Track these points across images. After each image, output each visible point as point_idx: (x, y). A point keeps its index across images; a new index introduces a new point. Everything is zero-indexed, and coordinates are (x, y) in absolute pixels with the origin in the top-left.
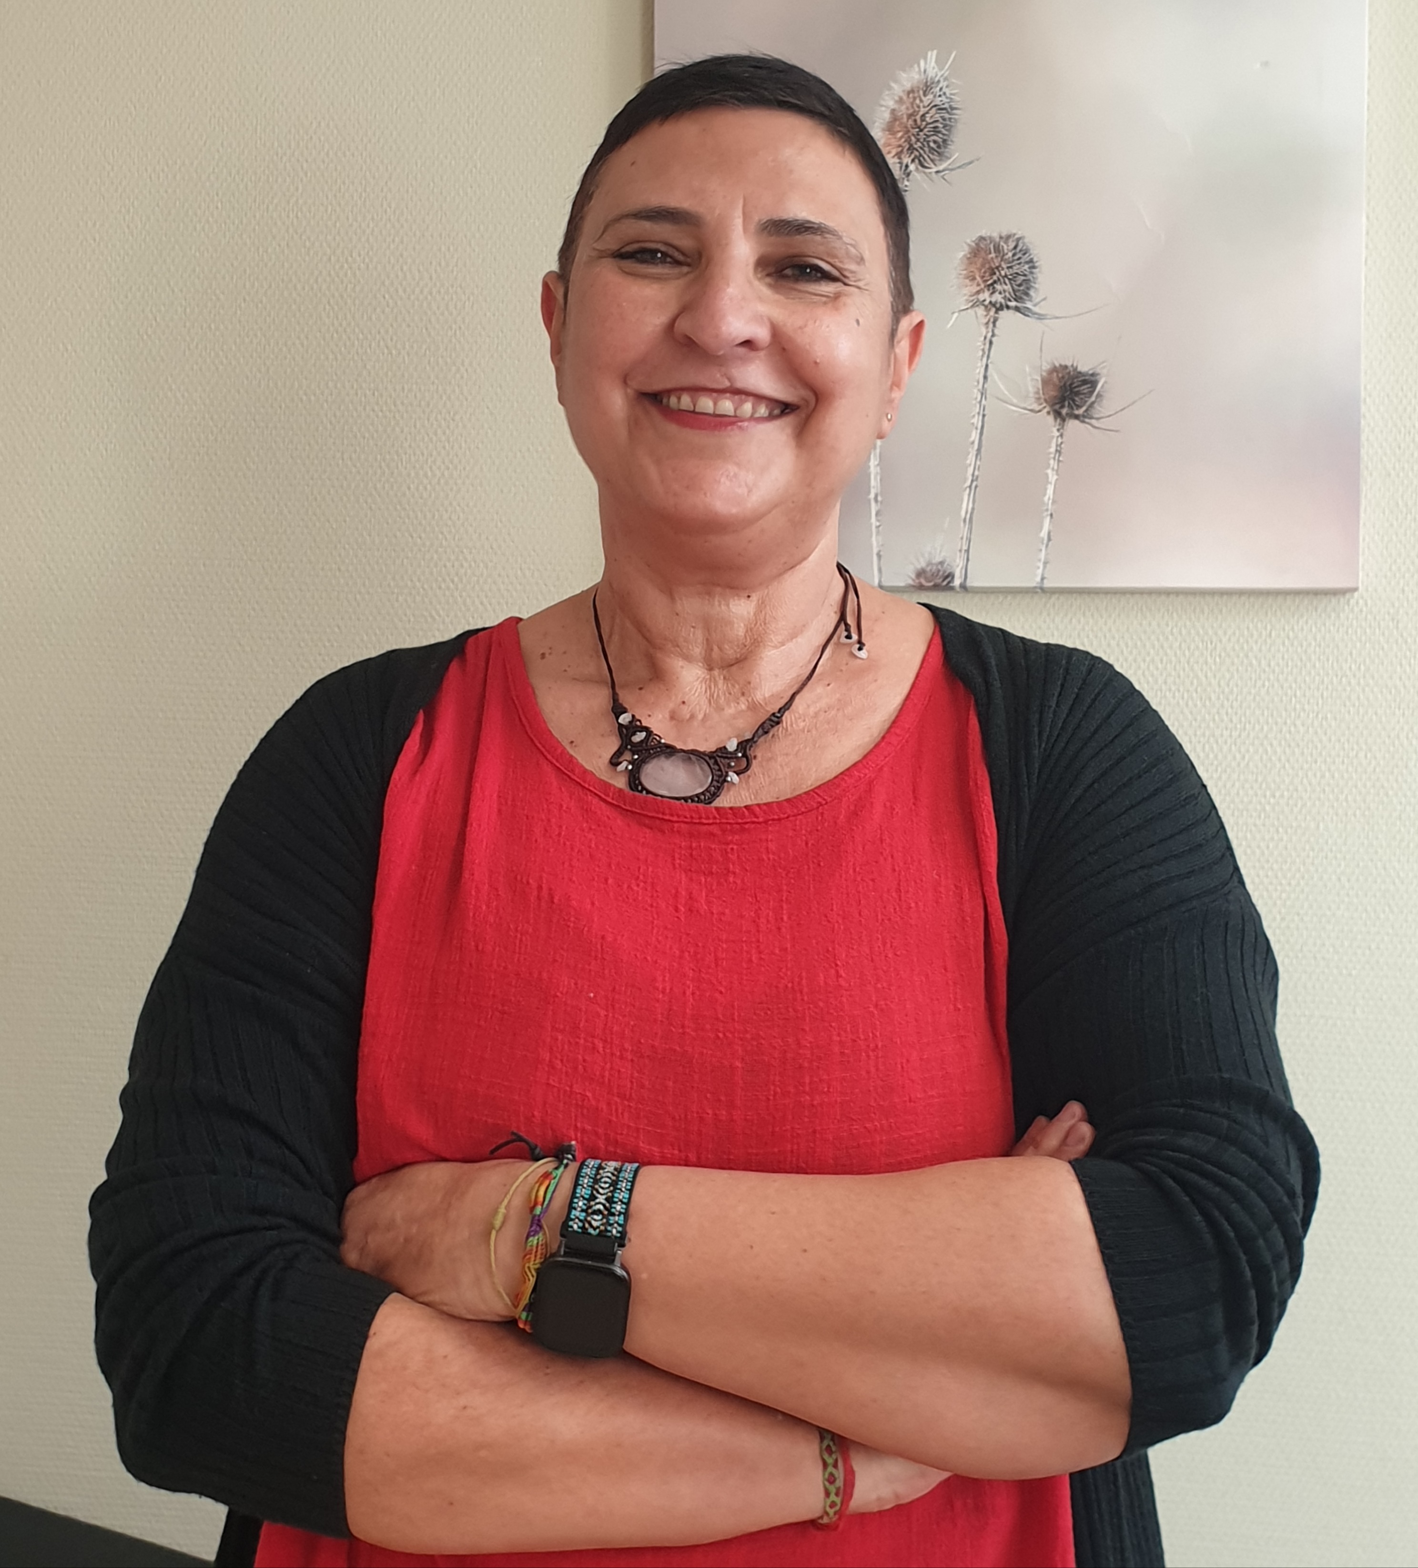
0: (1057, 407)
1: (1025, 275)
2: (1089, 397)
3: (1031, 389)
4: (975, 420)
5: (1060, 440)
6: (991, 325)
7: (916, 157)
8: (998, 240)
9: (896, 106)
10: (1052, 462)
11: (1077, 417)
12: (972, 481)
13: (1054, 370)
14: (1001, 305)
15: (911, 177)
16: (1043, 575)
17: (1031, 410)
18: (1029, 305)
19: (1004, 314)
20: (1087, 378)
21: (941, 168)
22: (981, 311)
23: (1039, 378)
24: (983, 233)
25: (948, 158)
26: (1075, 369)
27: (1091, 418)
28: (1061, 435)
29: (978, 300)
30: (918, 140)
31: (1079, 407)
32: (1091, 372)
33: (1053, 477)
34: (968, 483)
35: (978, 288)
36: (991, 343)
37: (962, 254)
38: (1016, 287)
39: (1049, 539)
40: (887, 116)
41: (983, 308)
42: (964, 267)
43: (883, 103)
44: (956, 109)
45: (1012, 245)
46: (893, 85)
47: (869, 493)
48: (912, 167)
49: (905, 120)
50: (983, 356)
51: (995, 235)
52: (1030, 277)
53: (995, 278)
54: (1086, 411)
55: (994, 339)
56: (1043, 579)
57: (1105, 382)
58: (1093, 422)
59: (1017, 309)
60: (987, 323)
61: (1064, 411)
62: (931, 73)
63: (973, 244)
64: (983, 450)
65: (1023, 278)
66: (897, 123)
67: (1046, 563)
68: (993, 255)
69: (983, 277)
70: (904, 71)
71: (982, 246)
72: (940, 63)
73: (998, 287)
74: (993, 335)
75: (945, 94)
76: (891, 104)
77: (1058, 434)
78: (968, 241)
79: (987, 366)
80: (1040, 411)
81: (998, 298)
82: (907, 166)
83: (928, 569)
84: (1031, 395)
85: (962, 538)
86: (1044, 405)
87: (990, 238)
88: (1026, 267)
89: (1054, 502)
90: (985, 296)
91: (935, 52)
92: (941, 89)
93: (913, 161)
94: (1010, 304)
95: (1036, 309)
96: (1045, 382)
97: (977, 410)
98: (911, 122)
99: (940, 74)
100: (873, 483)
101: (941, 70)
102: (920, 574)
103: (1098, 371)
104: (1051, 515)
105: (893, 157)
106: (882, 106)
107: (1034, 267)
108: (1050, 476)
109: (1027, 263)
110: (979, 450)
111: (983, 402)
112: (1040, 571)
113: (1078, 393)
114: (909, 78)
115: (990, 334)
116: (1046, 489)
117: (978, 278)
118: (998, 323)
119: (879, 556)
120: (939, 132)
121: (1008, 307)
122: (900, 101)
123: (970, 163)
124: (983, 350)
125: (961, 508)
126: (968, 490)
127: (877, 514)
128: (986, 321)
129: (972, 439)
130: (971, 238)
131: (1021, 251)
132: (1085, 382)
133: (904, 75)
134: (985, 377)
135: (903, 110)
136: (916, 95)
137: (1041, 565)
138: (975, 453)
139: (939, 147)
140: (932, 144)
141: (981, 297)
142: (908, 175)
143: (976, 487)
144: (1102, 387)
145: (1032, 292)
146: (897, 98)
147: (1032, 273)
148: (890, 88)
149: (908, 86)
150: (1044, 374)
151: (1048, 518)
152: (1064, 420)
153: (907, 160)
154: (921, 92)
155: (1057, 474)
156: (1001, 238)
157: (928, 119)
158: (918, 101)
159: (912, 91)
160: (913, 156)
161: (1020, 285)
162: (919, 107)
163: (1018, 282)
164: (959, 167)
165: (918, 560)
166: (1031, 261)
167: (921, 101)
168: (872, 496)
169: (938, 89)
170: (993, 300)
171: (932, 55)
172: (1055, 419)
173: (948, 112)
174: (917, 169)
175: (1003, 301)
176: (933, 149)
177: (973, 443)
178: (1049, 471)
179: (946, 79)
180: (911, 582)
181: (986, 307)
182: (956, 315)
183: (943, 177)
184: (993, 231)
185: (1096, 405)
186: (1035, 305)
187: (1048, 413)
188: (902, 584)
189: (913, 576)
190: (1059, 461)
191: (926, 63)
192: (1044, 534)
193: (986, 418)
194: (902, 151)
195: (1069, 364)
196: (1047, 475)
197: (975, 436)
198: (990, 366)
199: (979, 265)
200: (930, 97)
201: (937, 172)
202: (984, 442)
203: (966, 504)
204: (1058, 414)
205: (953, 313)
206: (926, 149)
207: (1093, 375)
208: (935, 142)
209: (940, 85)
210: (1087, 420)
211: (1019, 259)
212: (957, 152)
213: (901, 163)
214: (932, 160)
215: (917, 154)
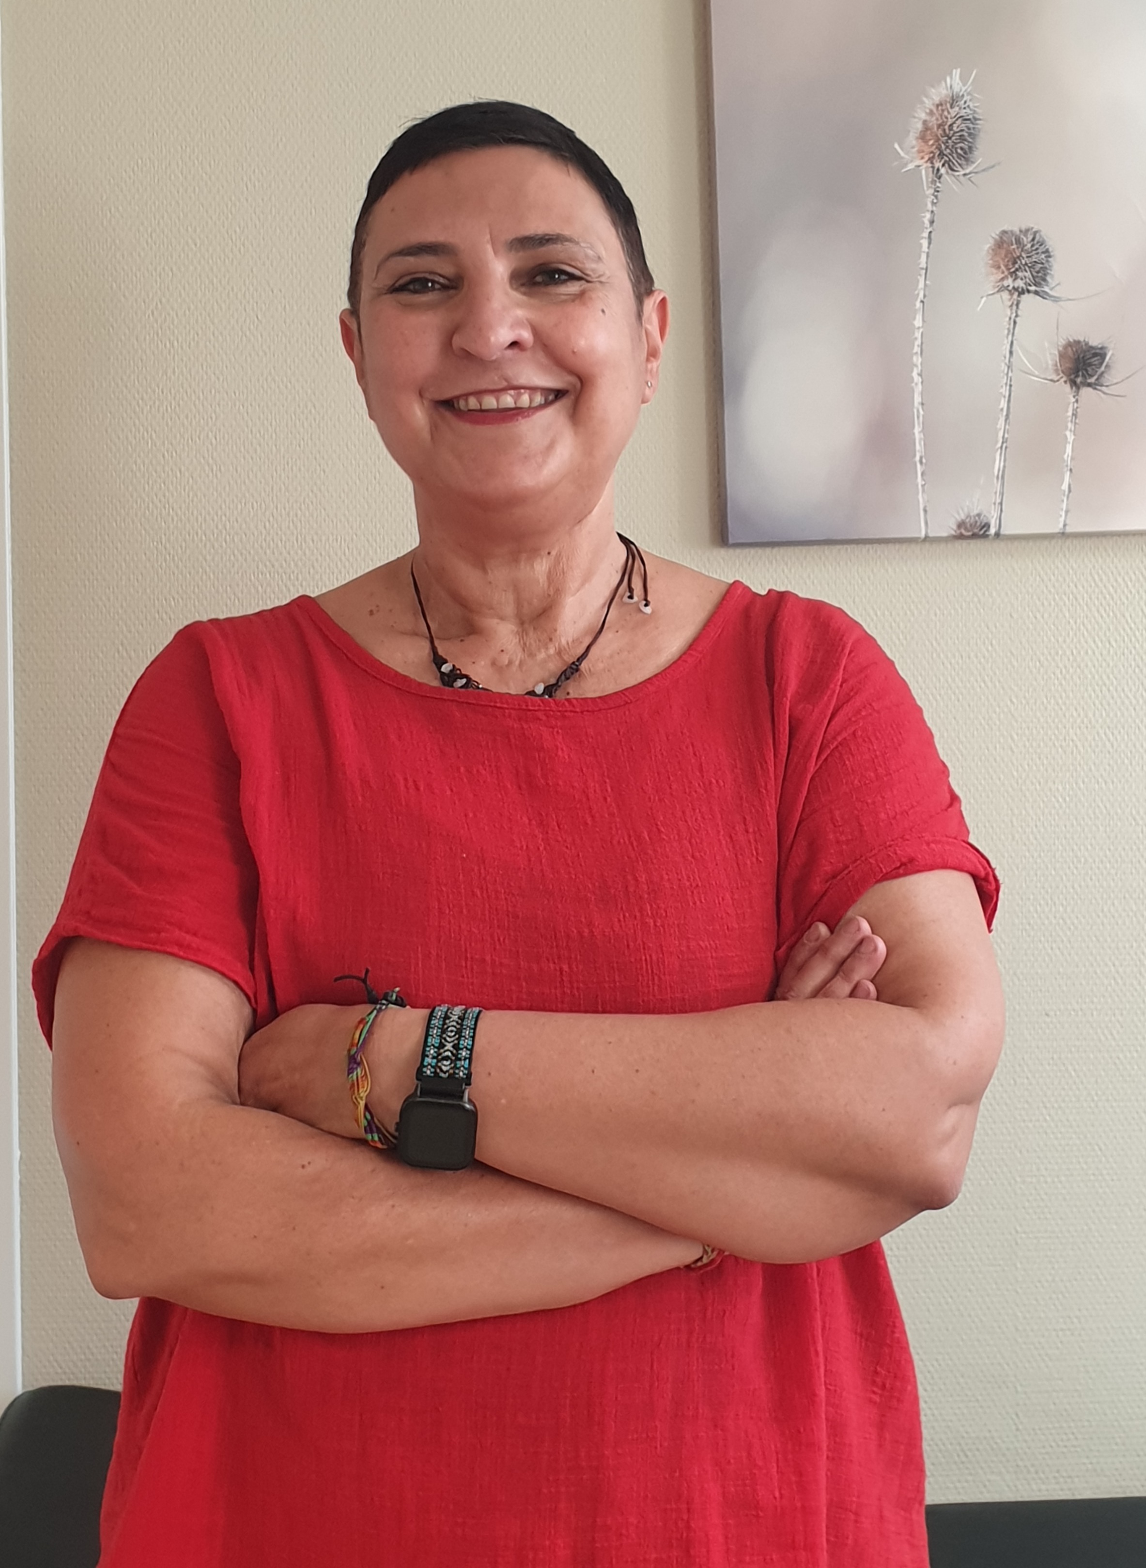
0: (1073, 376)
1: (1042, 263)
2: (1099, 368)
3: (1050, 362)
4: (1003, 390)
5: (1076, 405)
6: (1014, 307)
7: (946, 161)
8: (1018, 232)
9: (928, 118)
10: (1069, 425)
11: (1089, 385)
12: (1003, 443)
13: (1069, 345)
14: (1023, 289)
15: (942, 179)
16: (1065, 521)
17: (1052, 380)
18: (1046, 289)
19: (1025, 297)
20: (1098, 351)
21: (967, 171)
22: (1005, 295)
23: (1057, 353)
24: (1006, 228)
25: (973, 163)
26: (1087, 344)
27: (1102, 385)
28: (1077, 401)
29: (1003, 286)
30: (947, 147)
31: (1091, 376)
32: (1100, 346)
33: (1070, 437)
34: (999, 445)
35: (1003, 276)
36: (1015, 322)
37: (988, 246)
38: (1035, 274)
39: (1070, 491)
40: (920, 126)
41: (1007, 292)
42: (990, 257)
43: (916, 115)
44: (980, 119)
45: (1030, 237)
46: (925, 99)
47: (915, 456)
48: (943, 171)
49: (935, 129)
50: (1008, 334)
51: (1016, 230)
52: (1046, 265)
53: (1017, 266)
54: (1097, 379)
55: (1018, 320)
56: (1065, 525)
57: (1113, 354)
58: (1104, 389)
59: (1036, 293)
60: (1011, 306)
61: (1079, 380)
62: (956, 89)
63: (997, 237)
64: (1011, 416)
65: (1040, 266)
66: (929, 132)
67: (1067, 512)
68: (1014, 246)
69: (1006, 266)
70: (933, 86)
71: (1005, 238)
72: (964, 79)
73: (1020, 274)
74: (1017, 316)
75: (968, 106)
76: (923, 116)
77: (1074, 400)
78: (994, 235)
79: (1012, 343)
80: (1058, 381)
81: (1020, 283)
82: (938, 170)
83: (968, 520)
84: (1050, 367)
85: (996, 493)
86: (1062, 375)
87: (1012, 232)
88: (1043, 256)
89: (1072, 459)
90: (1009, 282)
91: (959, 70)
92: (965, 102)
93: (943, 165)
94: (1030, 288)
95: (1051, 293)
96: (1062, 356)
97: (1005, 381)
98: (940, 132)
99: (964, 89)
100: (918, 447)
101: (964, 85)
102: (961, 525)
103: (1105, 345)
104: (1071, 470)
105: (927, 162)
106: (915, 117)
107: (1050, 256)
108: (1068, 436)
109: (1043, 253)
110: (1007, 416)
111: (1010, 374)
112: (1062, 519)
113: (1090, 365)
114: (938, 93)
115: (1014, 315)
116: (1065, 448)
117: (1003, 267)
118: (1021, 306)
119: (925, 511)
120: (966, 140)
121: (1029, 291)
122: (931, 113)
123: (993, 167)
124: (1009, 329)
125: (993, 468)
126: (999, 451)
127: (923, 474)
128: (1010, 303)
129: (1001, 406)
130: (995, 233)
131: (1038, 243)
132: (1095, 355)
133: (933, 90)
134: (1011, 353)
135: (933, 122)
136: (944, 107)
137: (1063, 514)
138: (1004, 418)
139: (965, 153)
140: (959, 151)
141: (1006, 283)
142: (940, 178)
143: (1006, 448)
144: (1110, 359)
145: (1048, 278)
146: (928, 111)
147: (1048, 261)
148: (923, 102)
149: (937, 100)
150: (1061, 349)
151: (1068, 473)
152: (1078, 388)
153: (938, 164)
154: (948, 105)
155: (1075, 435)
156: (1021, 231)
157: (955, 129)
158: (946, 113)
159: (941, 105)
160: (943, 161)
161: (1038, 272)
162: (947, 118)
163: (1037, 269)
164: (984, 170)
165: (958, 513)
166: (1047, 251)
167: (949, 113)
168: (917, 458)
169: (963, 102)
170: (1016, 286)
171: (957, 73)
172: (1072, 388)
173: (972, 123)
174: (947, 173)
175: (1024, 286)
176: (960, 155)
177: (1002, 410)
178: (1068, 433)
179: (969, 94)
180: (953, 533)
181: (1010, 291)
182: (984, 299)
183: (969, 179)
184: (1014, 226)
185: (1105, 375)
186: (1051, 289)
187: (1065, 382)
188: (945, 534)
189: (955, 527)
190: (1075, 423)
191: (951, 78)
192: (1065, 487)
193: (1013, 388)
194: (933, 157)
195: (1082, 339)
196: (1066, 436)
197: (1003, 404)
198: (1015, 342)
199: (1003, 256)
200: (957, 109)
201: (965, 175)
202: (1011, 410)
203: (998, 464)
204: (1073, 383)
205: (982, 297)
206: (955, 155)
207: (1101, 348)
208: (962, 149)
209: (965, 99)
210: (1098, 387)
211: (1037, 249)
212: (980, 158)
213: (933, 167)
214: (960, 164)
215: (946, 158)
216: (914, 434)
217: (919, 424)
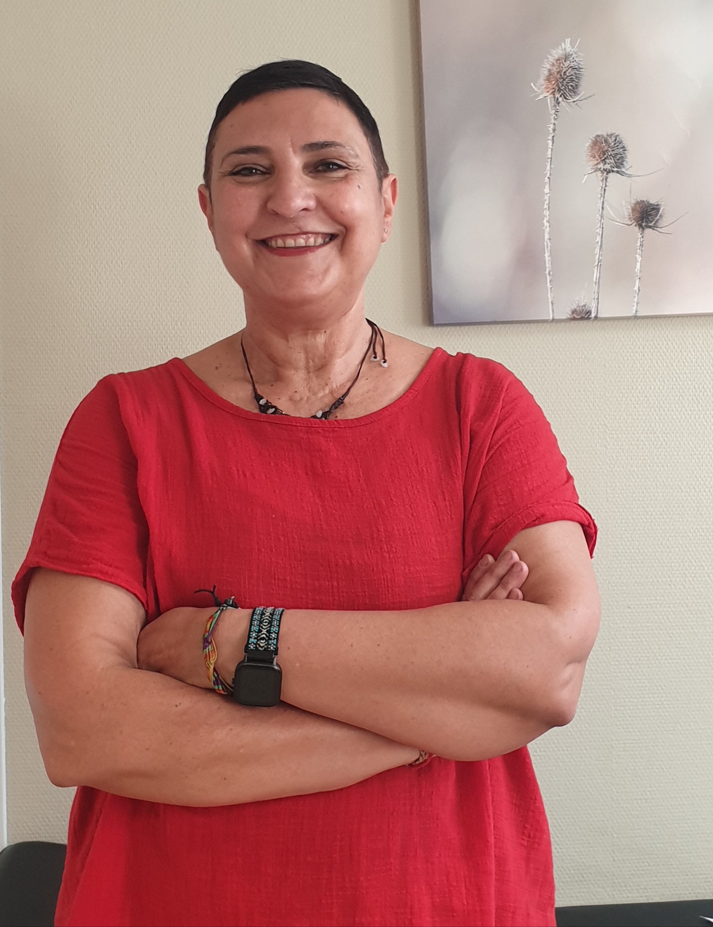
0: (640, 222)
1: (621, 154)
2: (656, 217)
3: (626, 214)
4: (598, 231)
5: (642, 239)
6: (604, 181)
7: (562, 94)
8: (606, 136)
9: (551, 68)
10: (638, 251)
11: (650, 227)
12: (598, 262)
13: (638, 203)
14: (609, 170)
15: (560, 105)
16: (636, 309)
17: (627, 224)
18: (623, 170)
19: (611, 175)
20: (655, 207)
21: (575, 99)
22: (599, 174)
23: (630, 208)
24: (599, 133)
25: (579, 94)
26: (648, 202)
27: (657, 227)
28: (643, 237)
29: (597, 168)
30: (563, 85)
31: (651, 222)
32: (656, 204)
33: (639, 259)
34: (596, 263)
35: (597, 162)
36: (605, 190)
37: (587, 144)
38: (617, 161)
39: (639, 291)
40: (546, 73)
41: (600, 172)
42: (590, 151)
43: (544, 66)
44: (582, 68)
45: (613, 139)
46: (549, 56)
47: (545, 270)
48: (560, 99)
49: (556, 75)
50: (601, 197)
51: (605, 134)
52: (623, 155)
53: (606, 156)
54: (655, 224)
55: (606, 188)
56: (636, 311)
57: (664, 209)
58: (658, 229)
59: (618, 172)
60: (603, 180)
61: (644, 224)
62: (568, 50)
63: (594, 139)
64: (603, 246)
65: (620, 156)
66: (552, 76)
67: (637, 303)
68: (604, 144)
69: (599, 156)
70: (554, 49)
71: (598, 139)
72: (572, 44)
73: (607, 161)
74: (606, 186)
75: (575, 61)
76: (548, 66)
77: (641, 236)
78: (591, 138)
79: (603, 202)
80: (631, 225)
81: (608, 167)
82: (558, 99)
83: (578, 309)
84: (626, 216)
85: (595, 292)
86: (633, 221)
87: (602, 135)
88: (621, 150)
89: (640, 271)
90: (601, 166)
91: (569, 39)
92: (573, 58)
93: (561, 96)
94: (613, 169)
95: (627, 172)
96: (633, 210)
97: (599, 225)
98: (559, 76)
99: (572, 50)
100: (547, 265)
101: (573, 48)
102: (574, 312)
103: (660, 203)
104: (640, 278)
105: (551, 94)
106: (543, 67)
107: (625, 150)
108: (638, 258)
109: (621, 148)
110: (601, 246)
111: (602, 221)
112: (635, 308)
113: (650, 215)
114: (557, 53)
115: (604, 186)
116: (636, 265)
117: (597, 157)
118: (608, 180)
119: (552, 304)
120: (574, 81)
121: (613, 171)
122: (553, 65)
123: (591, 97)
124: (601, 194)
125: (593, 277)
126: (596, 267)
127: (550, 282)
128: (602, 179)
129: (597, 241)
130: (592, 136)
131: (618, 142)
132: (653, 209)
133: (554, 51)
134: (603, 208)
135: (555, 69)
136: (561, 61)
137: (635, 304)
138: (599, 247)
139: (574, 88)
140: (570, 87)
141: (599, 166)
142: (559, 103)
143: (601, 265)
144: (662, 211)
145: (625, 163)
146: (551, 63)
147: (624, 153)
148: (548, 58)
149: (556, 57)
150: (632, 205)
151: (638, 280)
152: (643, 229)
153: (557, 96)
154: (563, 60)
155: (642, 257)
156: (608, 135)
157: (567, 74)
158: (562, 65)
159: (559, 60)
160: (560, 94)
161: (618, 160)
162: (562, 68)
163: (617, 158)
164: (585, 99)
165: (572, 305)
166: (623, 147)
167: (563, 64)
168: (547, 272)
169: (572, 58)
170: (605, 168)
171: (568, 41)
172: (639, 228)
173: (578, 71)
174: (563, 100)
175: (610, 168)
176: (571, 90)
177: (598, 242)
179: (575, 53)
180: (569, 316)
181: (602, 171)
182: (586, 176)
183: (577, 104)
184: (603, 132)
185: (659, 221)
186: (627, 170)
187: (636, 226)
188: (564, 318)
189: (570, 313)
190: (642, 250)
191: (565, 44)
192: (636, 288)
193: (604, 229)
194: (555, 91)
195: (645, 200)
196: (636, 257)
197: (598, 239)
198: (605, 202)
199: (597, 150)
200: (568, 62)
201: (574, 102)
202: (603, 243)
203: (596, 275)
204: (640, 226)
205: (585, 175)
206: (567, 90)
207: (657, 205)
208: (571, 86)
209: (573, 56)
210: (655, 228)
211: (617, 146)
212: (583, 92)
213: (555, 97)
214: (570, 96)
215: (562, 92)
216: (545, 257)
217: (548, 251)
